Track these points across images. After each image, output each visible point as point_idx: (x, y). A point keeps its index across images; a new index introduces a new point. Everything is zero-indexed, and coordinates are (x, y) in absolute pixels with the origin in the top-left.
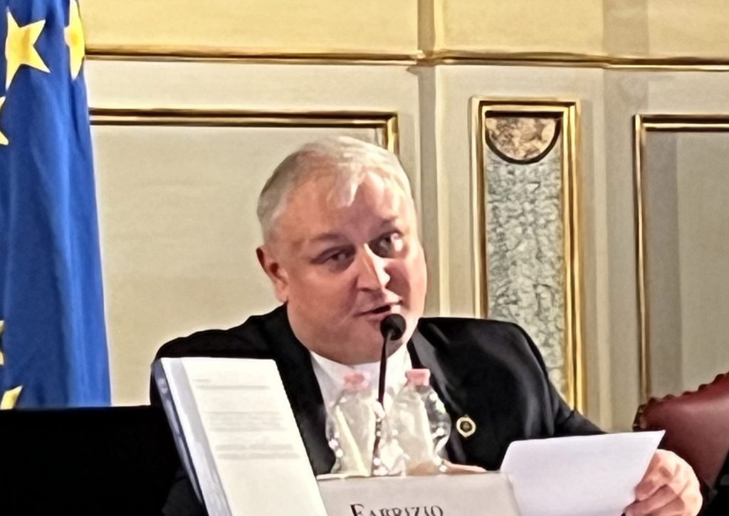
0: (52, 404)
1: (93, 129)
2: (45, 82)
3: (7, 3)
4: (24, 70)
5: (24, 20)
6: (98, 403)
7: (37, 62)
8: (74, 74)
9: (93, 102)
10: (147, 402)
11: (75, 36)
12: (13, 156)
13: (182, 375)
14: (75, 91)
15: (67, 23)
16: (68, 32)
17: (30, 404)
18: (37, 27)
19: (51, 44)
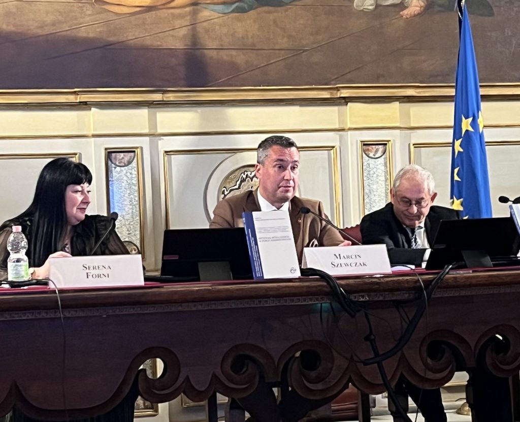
0: (477, 217)
1: (487, 147)
2: (473, 134)
3: (462, 113)
4: (467, 131)
5: (467, 118)
6: (489, 217)
7: (470, 129)
8: (481, 131)
9: (486, 140)
10: (509, 216)
11: (481, 122)
12: (464, 154)
13: (518, 208)
14: (481, 136)
15: (478, 118)
16: (479, 120)
17: (471, 218)
18: (470, 119)
19: (474, 124)
